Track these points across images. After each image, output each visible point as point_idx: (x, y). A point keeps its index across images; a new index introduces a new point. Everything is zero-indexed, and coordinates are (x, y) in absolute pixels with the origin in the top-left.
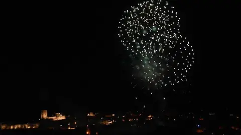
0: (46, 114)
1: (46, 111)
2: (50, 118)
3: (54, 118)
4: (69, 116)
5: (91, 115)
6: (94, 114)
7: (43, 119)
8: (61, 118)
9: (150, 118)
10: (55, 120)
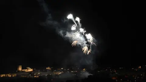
0: (21, 68)
1: (21, 66)
2: (23, 70)
3: (26, 70)
4: (35, 69)
5: (48, 68)
6: (50, 68)
7: (19, 71)
8: (30, 70)
9: (84, 70)
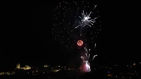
1: (20, 64)
3: (24, 68)
7: (18, 69)
8: (28, 68)
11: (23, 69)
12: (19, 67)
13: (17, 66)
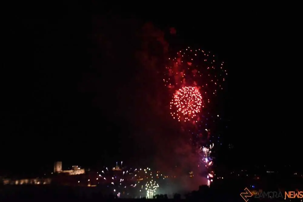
0: (61, 167)
1: (61, 163)
2: (65, 171)
3: (71, 172)
4: (89, 170)
5: (117, 169)
6: (121, 168)
7: (57, 172)
8: (80, 171)
9: (192, 175)
10: (71, 174)
11: (68, 173)
12: (59, 169)
13: (56, 167)
